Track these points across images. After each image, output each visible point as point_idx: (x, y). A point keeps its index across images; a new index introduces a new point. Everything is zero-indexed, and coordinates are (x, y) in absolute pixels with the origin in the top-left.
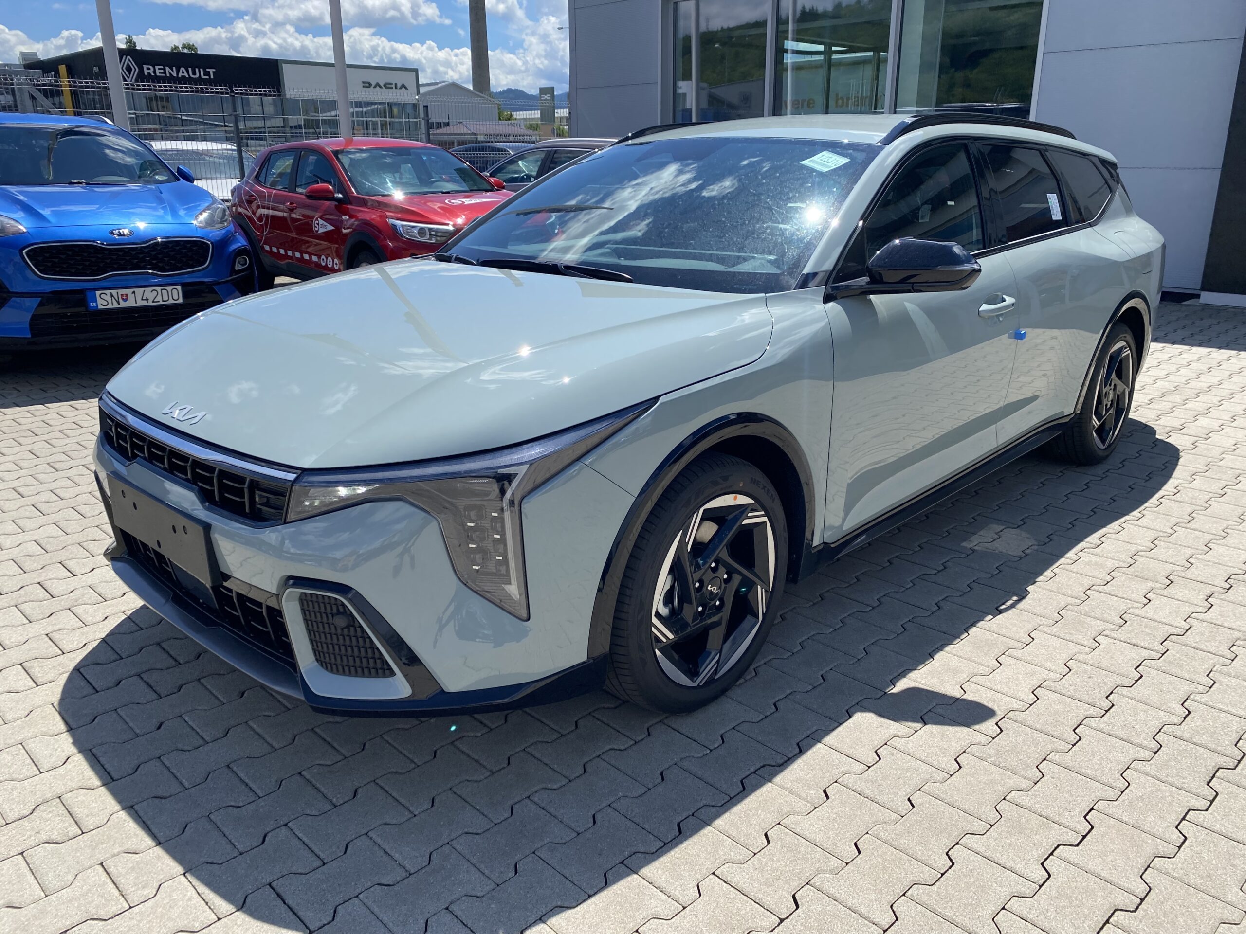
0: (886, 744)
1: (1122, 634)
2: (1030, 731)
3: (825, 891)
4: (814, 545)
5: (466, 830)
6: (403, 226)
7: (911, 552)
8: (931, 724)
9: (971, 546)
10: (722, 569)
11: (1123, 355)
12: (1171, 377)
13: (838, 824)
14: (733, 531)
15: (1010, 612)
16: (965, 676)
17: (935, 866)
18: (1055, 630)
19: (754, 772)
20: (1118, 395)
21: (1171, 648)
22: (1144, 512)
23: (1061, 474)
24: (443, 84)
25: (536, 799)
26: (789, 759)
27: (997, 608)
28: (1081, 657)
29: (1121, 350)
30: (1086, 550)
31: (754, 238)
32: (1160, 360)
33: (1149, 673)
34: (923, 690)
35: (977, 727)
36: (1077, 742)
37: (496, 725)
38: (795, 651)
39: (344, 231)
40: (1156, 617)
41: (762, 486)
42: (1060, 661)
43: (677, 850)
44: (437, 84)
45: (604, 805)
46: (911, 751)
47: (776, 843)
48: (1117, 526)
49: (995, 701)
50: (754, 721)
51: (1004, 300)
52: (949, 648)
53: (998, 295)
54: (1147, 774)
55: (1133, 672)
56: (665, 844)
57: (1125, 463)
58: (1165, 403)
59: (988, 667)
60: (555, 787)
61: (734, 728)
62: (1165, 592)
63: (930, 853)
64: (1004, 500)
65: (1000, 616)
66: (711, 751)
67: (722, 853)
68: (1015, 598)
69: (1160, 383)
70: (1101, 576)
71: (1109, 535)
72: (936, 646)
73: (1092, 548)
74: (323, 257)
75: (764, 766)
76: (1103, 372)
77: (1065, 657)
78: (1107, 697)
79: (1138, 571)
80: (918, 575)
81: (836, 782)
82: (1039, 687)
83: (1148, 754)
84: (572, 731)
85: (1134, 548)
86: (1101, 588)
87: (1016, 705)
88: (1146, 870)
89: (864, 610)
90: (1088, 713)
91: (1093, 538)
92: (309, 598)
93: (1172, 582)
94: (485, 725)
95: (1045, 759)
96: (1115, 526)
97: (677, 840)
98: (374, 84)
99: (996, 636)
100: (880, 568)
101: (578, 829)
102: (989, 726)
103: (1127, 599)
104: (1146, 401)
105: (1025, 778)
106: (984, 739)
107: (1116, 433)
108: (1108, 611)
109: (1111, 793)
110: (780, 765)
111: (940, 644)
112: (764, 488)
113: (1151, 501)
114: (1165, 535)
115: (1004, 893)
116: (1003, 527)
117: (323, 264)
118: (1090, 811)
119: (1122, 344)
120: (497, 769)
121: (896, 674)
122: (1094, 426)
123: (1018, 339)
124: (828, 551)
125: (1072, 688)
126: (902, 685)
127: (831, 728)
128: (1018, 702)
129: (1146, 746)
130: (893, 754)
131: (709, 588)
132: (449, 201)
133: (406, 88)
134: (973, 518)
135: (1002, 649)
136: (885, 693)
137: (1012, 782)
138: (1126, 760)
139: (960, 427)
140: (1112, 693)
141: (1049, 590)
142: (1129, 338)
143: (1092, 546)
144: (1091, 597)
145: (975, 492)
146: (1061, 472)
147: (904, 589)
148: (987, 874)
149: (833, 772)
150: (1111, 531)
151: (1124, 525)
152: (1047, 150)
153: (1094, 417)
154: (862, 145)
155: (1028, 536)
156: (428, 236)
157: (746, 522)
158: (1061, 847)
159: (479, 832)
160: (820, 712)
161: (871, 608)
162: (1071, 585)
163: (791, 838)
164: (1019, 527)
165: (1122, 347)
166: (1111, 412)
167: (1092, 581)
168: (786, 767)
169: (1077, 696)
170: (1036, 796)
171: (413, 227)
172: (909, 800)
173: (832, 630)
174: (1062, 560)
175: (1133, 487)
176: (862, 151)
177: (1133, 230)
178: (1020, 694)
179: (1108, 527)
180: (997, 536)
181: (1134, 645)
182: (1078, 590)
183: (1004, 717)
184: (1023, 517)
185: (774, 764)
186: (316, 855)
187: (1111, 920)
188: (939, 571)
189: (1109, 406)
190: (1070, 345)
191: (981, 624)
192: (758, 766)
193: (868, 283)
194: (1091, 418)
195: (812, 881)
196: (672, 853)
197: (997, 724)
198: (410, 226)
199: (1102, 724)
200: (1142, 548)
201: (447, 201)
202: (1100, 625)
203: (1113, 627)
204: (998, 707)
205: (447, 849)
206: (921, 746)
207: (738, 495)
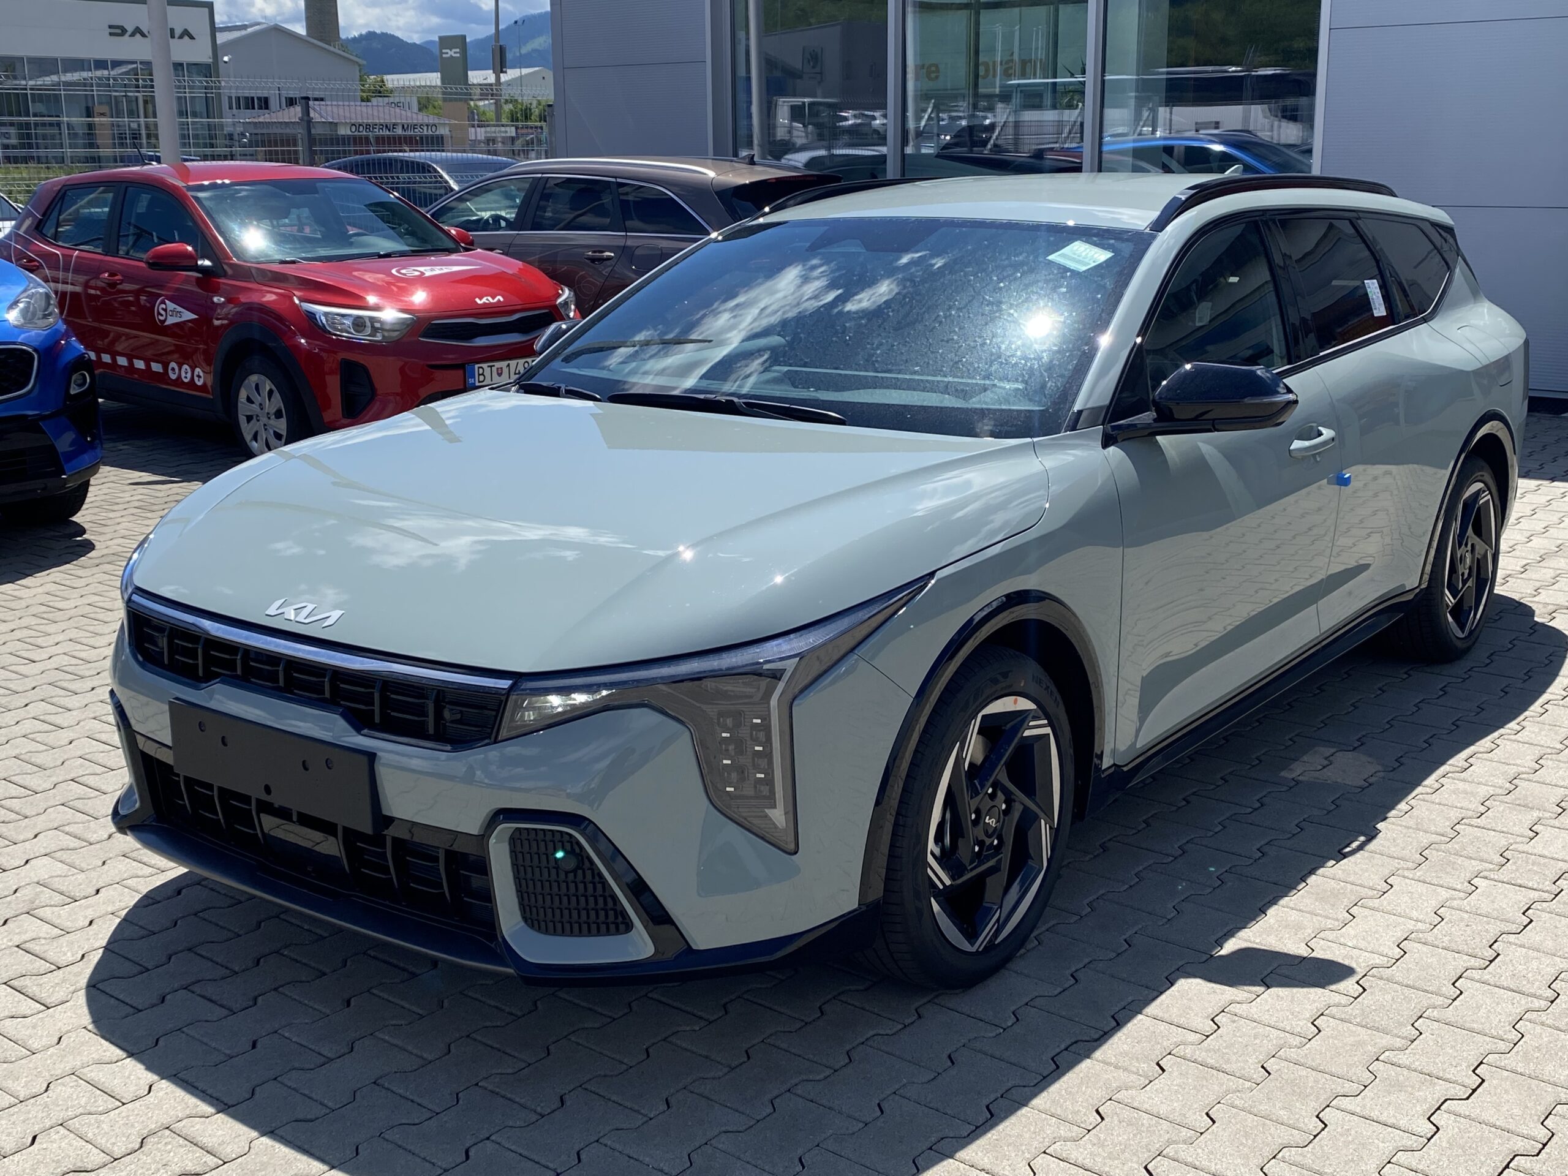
0: (1223, 1011)
1: (1505, 874)
2: (1399, 988)
3: (1181, 1160)
4: (1104, 767)
5: (723, 1129)
6: (326, 314)
7: (1213, 787)
8: (1277, 986)
9: (1293, 776)
10: (1001, 796)
11: (1481, 502)
12: (1552, 530)
13: (1182, 1096)
14: (1013, 745)
15: (1358, 855)
16: (1310, 931)
17: (1305, 1129)
18: (1418, 874)
19: (1066, 1049)
20: (1478, 560)
21: (1566, 887)
22: (1523, 723)
23: (1406, 676)
24: (257, 28)
25: (799, 1092)
26: (1105, 1033)
27: (1340, 851)
28: (1455, 903)
29: (1477, 495)
30: (1449, 775)
31: (1002, 363)
32: (1534, 506)
33: (1540, 917)
34: (1259, 950)
35: (1333, 987)
36: (1458, 997)
37: (716, 1017)
38: (1084, 913)
39: (217, 323)
40: (1546, 853)
41: (1045, 686)
42: (1429, 910)
43: (993, 1132)
44: (245, 27)
45: (889, 1092)
46: (1255, 1016)
47: (1112, 1118)
48: (1489, 743)
49: (1352, 958)
50: (1050, 994)
51: (1320, 434)
52: (1284, 901)
53: (1312, 427)
54: (1543, 1024)
55: (1520, 917)
56: (977, 1127)
57: (1493, 657)
58: (1545, 570)
59: (1337, 920)
60: (818, 1078)
61: (1027, 1004)
62: (1556, 823)
63: (1297, 1116)
64: (1329, 714)
65: (1345, 860)
66: (1004, 1030)
67: (1049, 1132)
68: (1362, 838)
69: (1536, 542)
70: (1472, 806)
71: (1479, 755)
72: (1268, 900)
73: (1458, 772)
74: (173, 365)
75: (1076, 1042)
76: (1456, 526)
77: (1434, 904)
78: (1490, 947)
79: (1519, 799)
80: (1228, 815)
81: (1170, 1054)
82: (1406, 939)
83: (1543, 1004)
84: (818, 1018)
85: (1512, 771)
86: (1475, 822)
87: (1378, 960)
88: (1547, 1117)
89: (1165, 861)
90: (1468, 964)
91: (1459, 759)
92: (525, 835)
93: (1564, 810)
94: (701, 1018)
95: (1421, 1017)
96: (1485, 743)
97: (990, 1123)
98: (130, 30)
99: (1342, 884)
100: (1175, 808)
101: (864, 1119)
102: (1348, 985)
103: (1508, 833)
104: (1518, 568)
105: (1399, 1037)
106: (1344, 1000)
107: (1478, 616)
108: (1485, 849)
109: (1502, 1046)
110: (1096, 1040)
111: (1271, 897)
112: (1047, 688)
113: (1532, 708)
114: (1554, 751)
115: (1388, 1148)
116: (1333, 750)
117: (173, 377)
118: (1479, 1065)
119: (1479, 486)
120: (736, 1063)
121: (1221, 934)
122: (1448, 605)
123: (1341, 485)
124: (1120, 776)
125: (1446, 939)
126: (1230, 946)
127: (1151, 997)
128: (1381, 957)
129: (1541, 996)
130: (1234, 1022)
131: (987, 821)
132: (398, 271)
133: (192, 38)
134: (1290, 739)
135: (1354, 899)
136: (1212, 956)
137: (1384, 1041)
138: (1520, 1010)
139: (1260, 613)
140: (1496, 941)
141: (1405, 827)
142: (1488, 478)
143: (1458, 769)
144: (1462, 833)
145: (1289, 704)
146: (1406, 673)
147: (1211, 833)
148: (1367, 1131)
149: (1165, 1043)
150: (1482, 750)
151: (1498, 742)
152: (1359, 218)
153: (1447, 592)
154: (1127, 231)
155: (1370, 759)
156: (369, 330)
157: (1027, 733)
158: (1449, 1102)
159: (741, 1129)
160: (1133, 980)
161: (1172, 858)
162: (1434, 819)
163: (1127, 1113)
164: (1355, 749)
165: (1479, 490)
166: (1469, 584)
167: (1461, 813)
168: (1105, 1042)
169: (1454, 946)
170: (1415, 1054)
171: (343, 316)
172: (1263, 1067)
173: (1127, 886)
174: (1419, 789)
175: (1506, 690)
176: (1127, 240)
177: (1482, 323)
178: (1382, 948)
179: (1477, 744)
180: (1326, 762)
181: (1520, 886)
182: (1444, 826)
183: (1365, 975)
184: (1360, 736)
185: (1088, 1039)
186: (544, 1166)
187: (1511, 1165)
188: (1256, 809)
189: (1466, 576)
190: (1411, 490)
191: (1321, 871)
192: (1069, 1043)
193: (1155, 420)
194: (1443, 593)
195: (1164, 1152)
196: (989, 1135)
197: (1357, 982)
198: (338, 314)
199: (1486, 975)
200: (1523, 770)
201: (394, 271)
202: (1477, 866)
203: (1491, 866)
204: (1357, 964)
205: (708, 1149)
206: (1268, 1011)
207: (1019, 698)
